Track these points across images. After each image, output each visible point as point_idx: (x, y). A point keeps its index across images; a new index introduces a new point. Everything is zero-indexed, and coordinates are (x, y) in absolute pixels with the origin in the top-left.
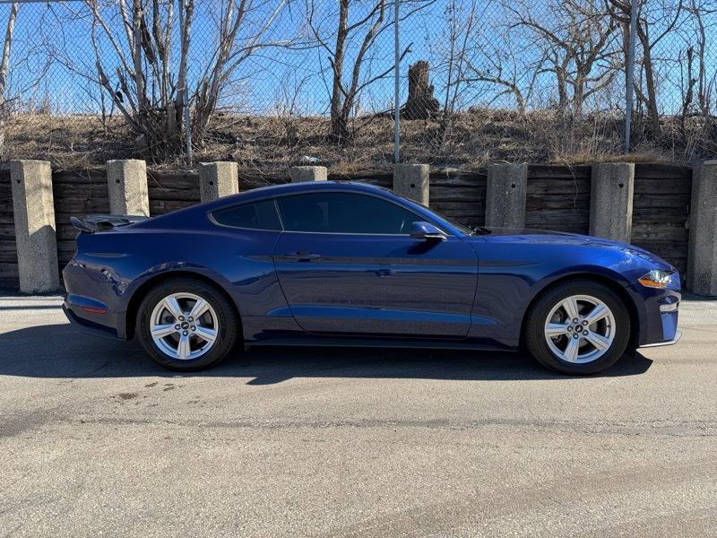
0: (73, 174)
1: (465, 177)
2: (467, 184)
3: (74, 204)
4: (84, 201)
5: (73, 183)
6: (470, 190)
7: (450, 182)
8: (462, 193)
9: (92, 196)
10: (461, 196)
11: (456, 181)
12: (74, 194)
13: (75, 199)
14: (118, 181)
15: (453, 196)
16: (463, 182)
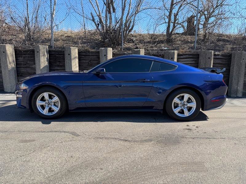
0: (84, 52)
1: (222, 55)
2: (223, 58)
3: (84, 63)
4: (88, 62)
5: (84, 55)
6: (224, 60)
7: (217, 57)
8: (221, 61)
9: (91, 60)
10: (221, 62)
11: (219, 57)
12: (84, 59)
13: (84, 61)
14: (105, 55)
15: (218, 62)
16: (221, 57)
